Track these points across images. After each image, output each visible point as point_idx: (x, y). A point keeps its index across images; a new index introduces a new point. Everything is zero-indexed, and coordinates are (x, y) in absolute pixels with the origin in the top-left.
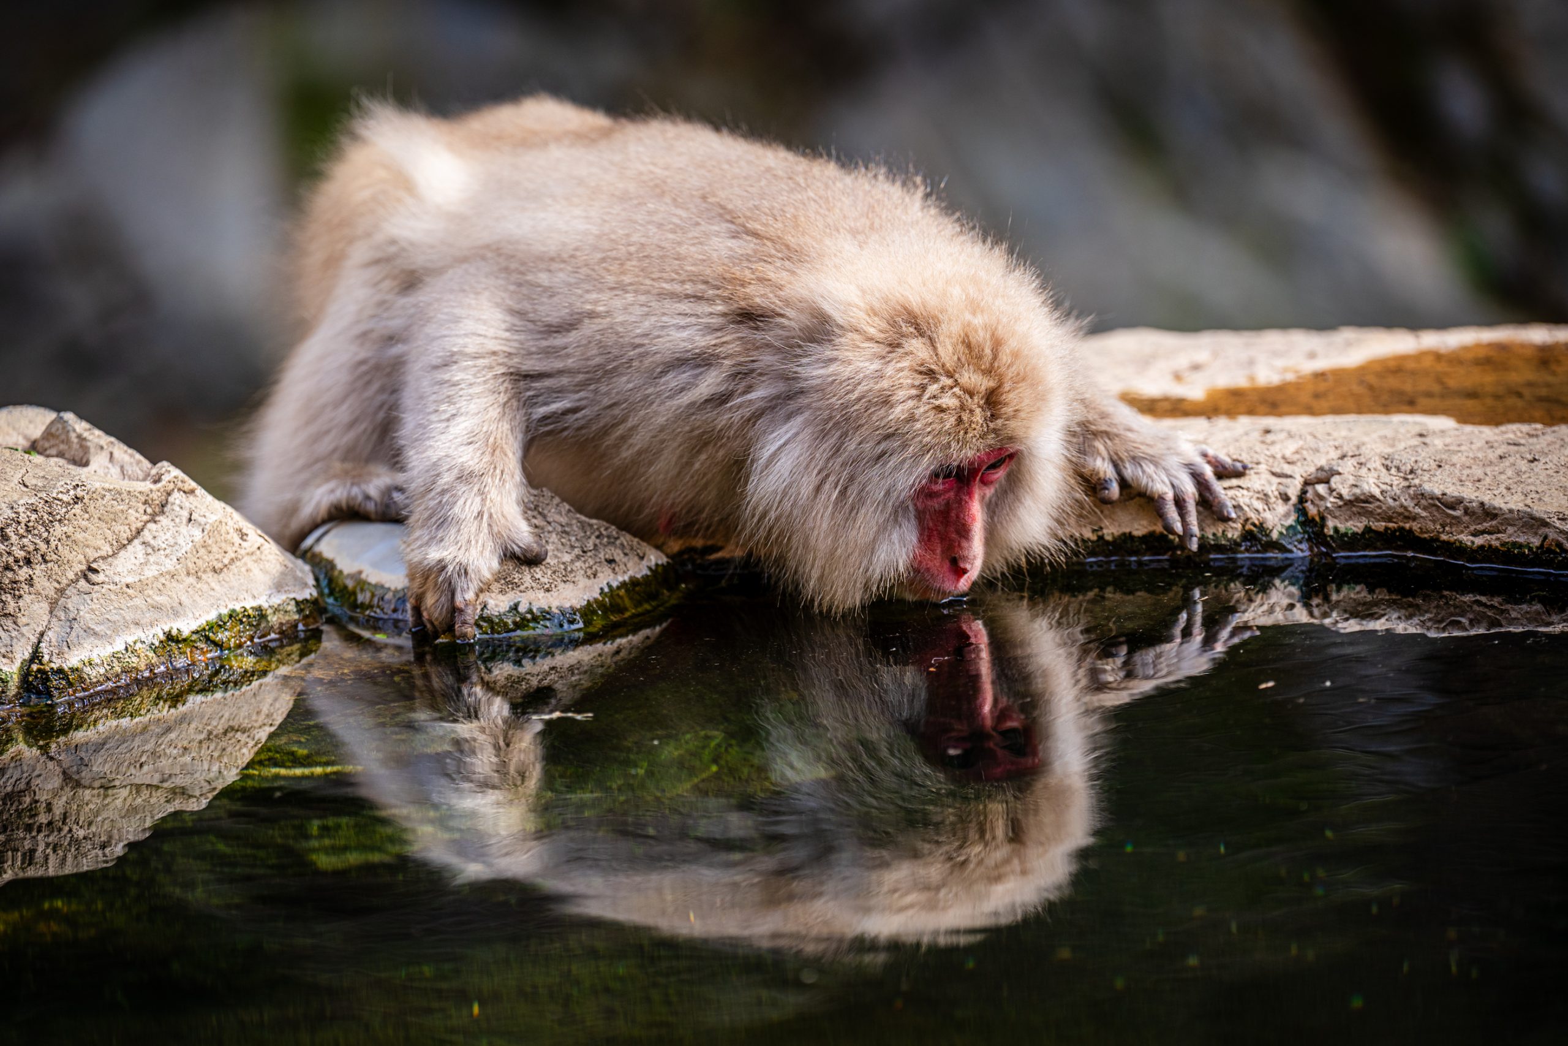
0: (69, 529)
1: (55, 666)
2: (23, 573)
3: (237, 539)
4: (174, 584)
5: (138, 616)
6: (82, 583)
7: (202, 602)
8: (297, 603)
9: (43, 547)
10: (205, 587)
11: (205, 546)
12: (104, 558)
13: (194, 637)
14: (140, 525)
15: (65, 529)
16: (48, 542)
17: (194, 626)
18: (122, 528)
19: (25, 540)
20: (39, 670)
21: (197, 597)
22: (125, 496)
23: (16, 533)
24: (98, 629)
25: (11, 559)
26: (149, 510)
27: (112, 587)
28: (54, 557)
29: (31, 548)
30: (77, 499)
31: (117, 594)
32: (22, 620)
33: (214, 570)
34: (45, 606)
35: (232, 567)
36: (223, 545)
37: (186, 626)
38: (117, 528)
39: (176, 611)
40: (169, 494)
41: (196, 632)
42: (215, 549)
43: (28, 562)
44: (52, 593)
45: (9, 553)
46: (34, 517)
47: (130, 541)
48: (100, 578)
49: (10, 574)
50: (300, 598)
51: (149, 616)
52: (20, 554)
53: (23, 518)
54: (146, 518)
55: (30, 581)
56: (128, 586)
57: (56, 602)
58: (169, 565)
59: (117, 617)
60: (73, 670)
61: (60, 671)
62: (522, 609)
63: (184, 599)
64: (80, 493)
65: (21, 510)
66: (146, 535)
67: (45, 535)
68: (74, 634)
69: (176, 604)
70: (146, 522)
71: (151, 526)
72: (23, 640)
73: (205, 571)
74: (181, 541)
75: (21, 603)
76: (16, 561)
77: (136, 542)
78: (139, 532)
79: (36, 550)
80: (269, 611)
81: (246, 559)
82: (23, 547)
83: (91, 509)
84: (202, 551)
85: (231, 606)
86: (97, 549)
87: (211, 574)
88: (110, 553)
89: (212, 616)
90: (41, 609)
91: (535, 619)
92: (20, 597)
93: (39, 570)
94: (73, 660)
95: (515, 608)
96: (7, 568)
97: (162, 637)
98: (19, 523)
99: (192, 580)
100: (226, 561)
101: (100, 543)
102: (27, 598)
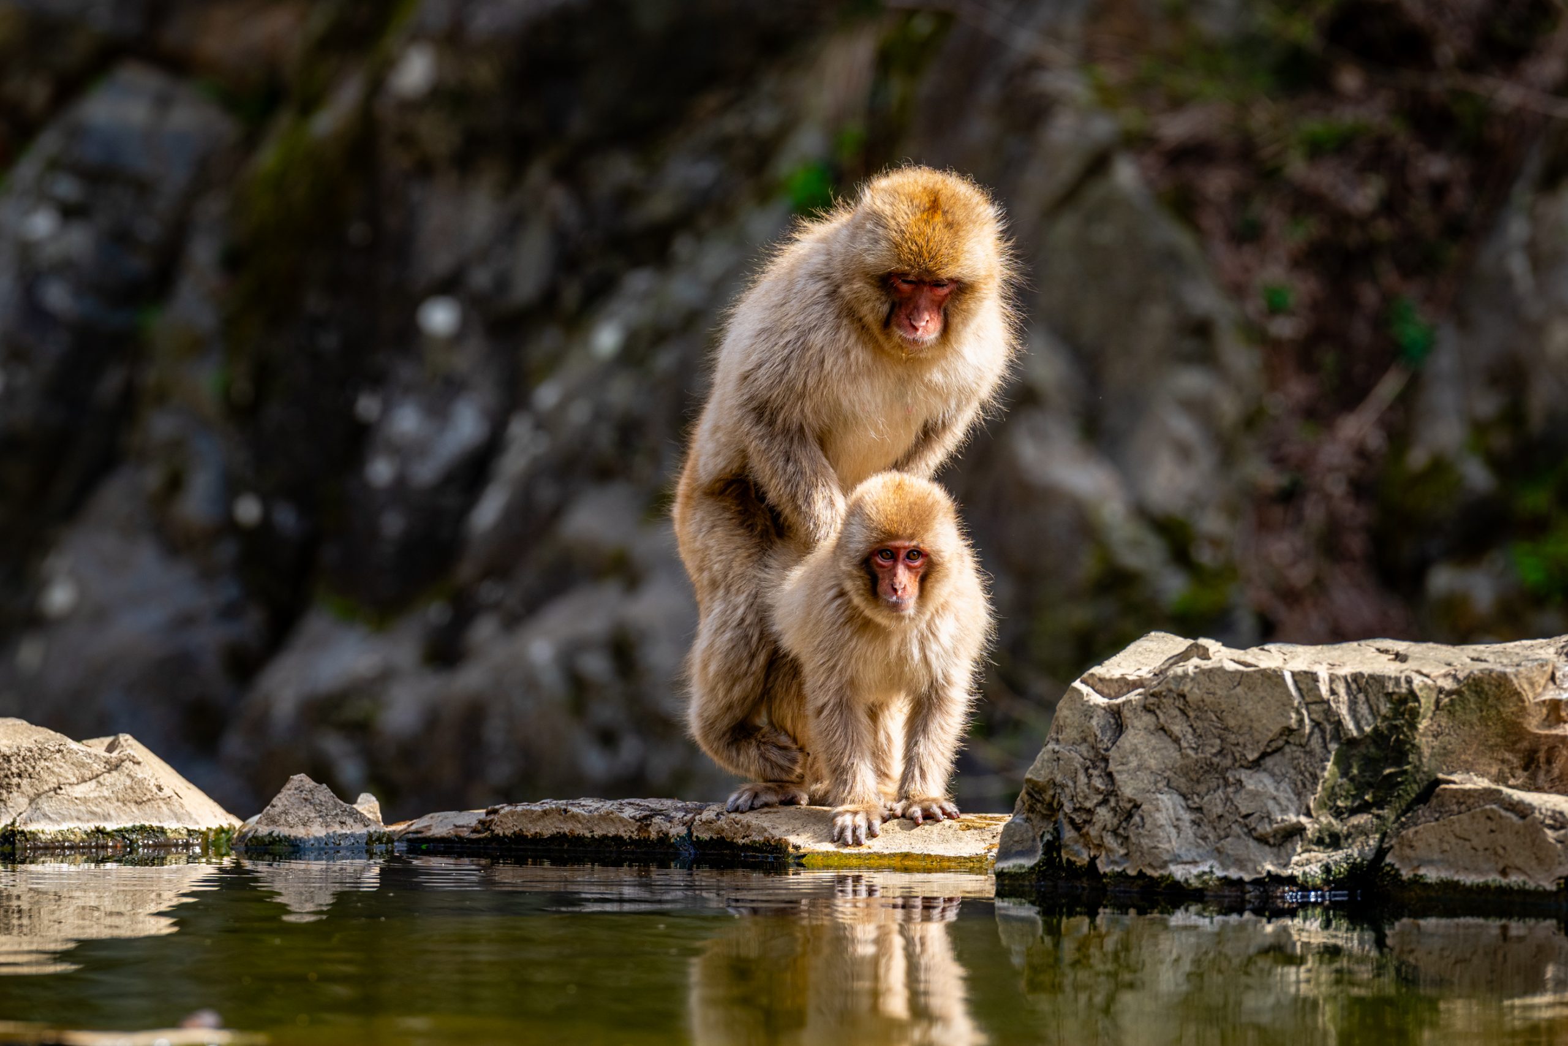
0: (50, 765)
1: (20, 829)
2: (15, 780)
3: (155, 790)
4: (107, 804)
5: (80, 815)
6: (52, 793)
7: (124, 817)
8: (188, 831)
9: (30, 770)
10: (128, 810)
11: (132, 788)
12: (70, 784)
13: (115, 833)
14: (99, 772)
15: (47, 764)
16: (34, 768)
17: (115, 827)
18: (87, 772)
19: (20, 765)
20: (11, 830)
21: (121, 814)
22: (92, 756)
23: (16, 760)
24: (51, 816)
25: (9, 773)
26: (108, 767)
27: (66, 797)
28: (37, 776)
29: (23, 769)
30: (59, 751)
31: (68, 800)
32: (10, 804)
33: (136, 802)
34: (27, 800)
35: (149, 803)
36: (145, 791)
37: (110, 827)
38: (83, 771)
39: (107, 817)
40: (123, 761)
41: (116, 831)
42: (138, 791)
43: (20, 776)
44: (32, 795)
45: (9, 769)
46: (29, 754)
47: (90, 779)
48: (63, 791)
49: (7, 780)
50: (191, 828)
51: (87, 816)
52: (14, 770)
53: (22, 753)
54: (104, 770)
55: (19, 786)
56: (76, 798)
57: (34, 800)
58: (106, 794)
59: (66, 813)
60: (30, 833)
61: (22, 832)
62: (274, 834)
63: (112, 812)
64: (62, 748)
65: (23, 749)
66: (101, 779)
67: (33, 764)
68: (36, 815)
69: (106, 814)
70: (104, 773)
71: (106, 775)
72: (8, 815)
73: (129, 801)
74: (118, 783)
75: (11, 796)
76: (12, 774)
77: (94, 781)
78: (97, 776)
79: (26, 771)
80: (169, 831)
81: (159, 801)
82: (18, 768)
83: (68, 757)
84: (130, 791)
85: (143, 823)
86: (67, 779)
87: (133, 804)
88: (76, 782)
89: (129, 825)
90: (23, 802)
91: (280, 840)
92: (11, 792)
93: (25, 782)
94: (32, 827)
95: (270, 834)
96: (6, 776)
97: (93, 828)
98: (19, 755)
99: (120, 804)
100: (145, 799)
101: (70, 775)
102: (15, 794)
